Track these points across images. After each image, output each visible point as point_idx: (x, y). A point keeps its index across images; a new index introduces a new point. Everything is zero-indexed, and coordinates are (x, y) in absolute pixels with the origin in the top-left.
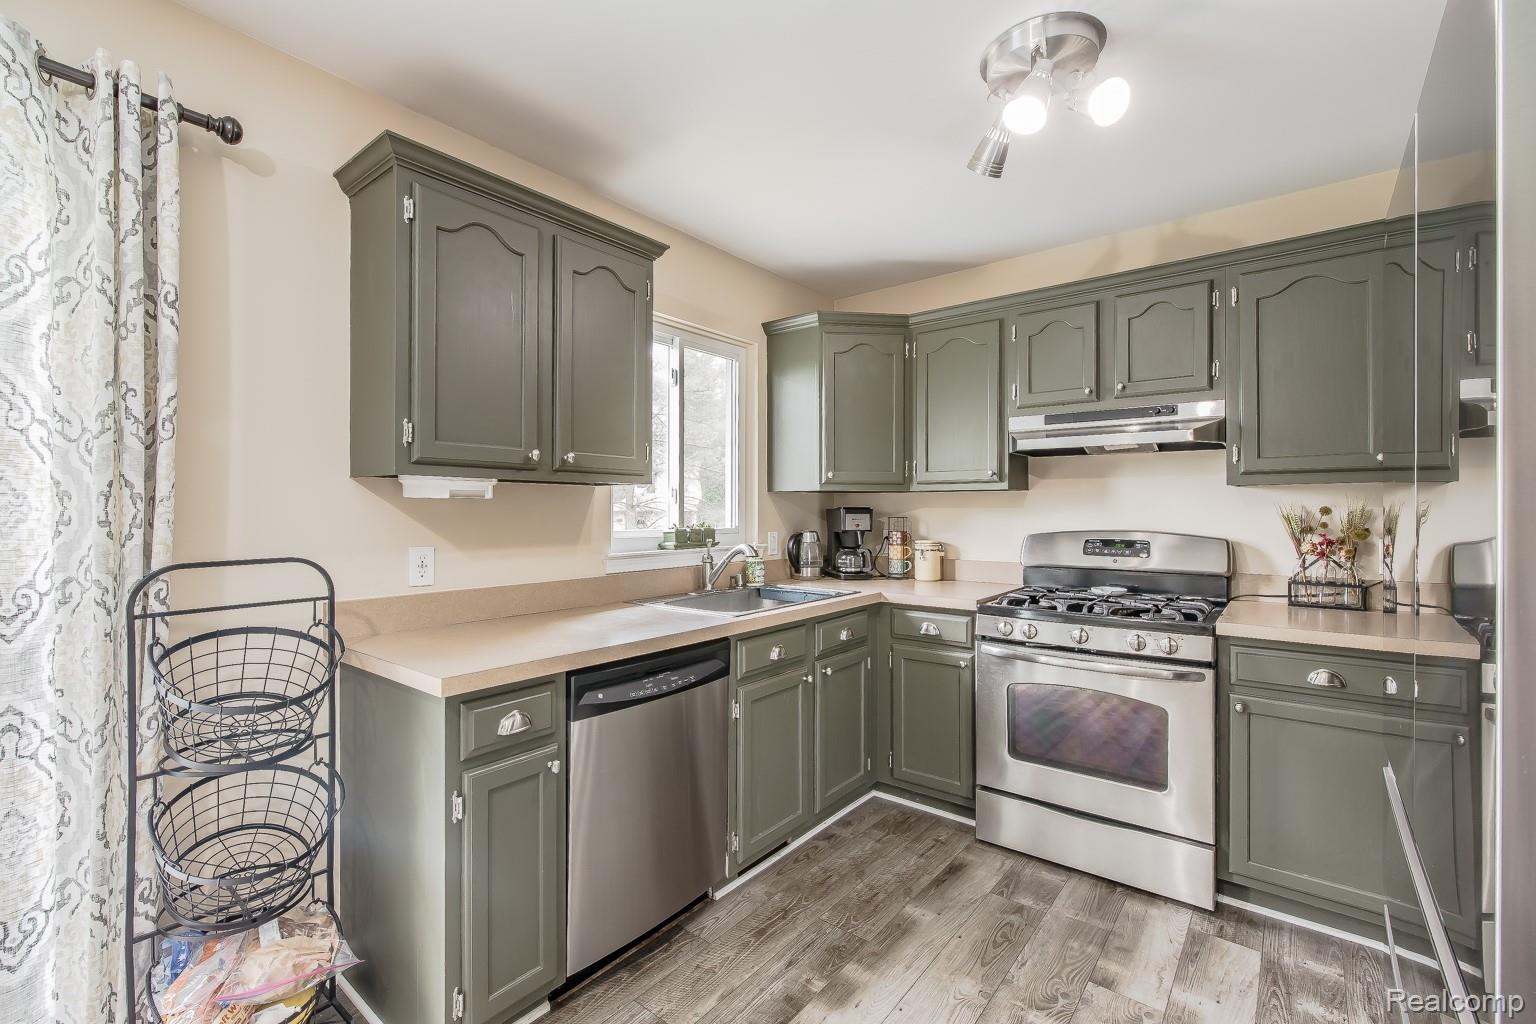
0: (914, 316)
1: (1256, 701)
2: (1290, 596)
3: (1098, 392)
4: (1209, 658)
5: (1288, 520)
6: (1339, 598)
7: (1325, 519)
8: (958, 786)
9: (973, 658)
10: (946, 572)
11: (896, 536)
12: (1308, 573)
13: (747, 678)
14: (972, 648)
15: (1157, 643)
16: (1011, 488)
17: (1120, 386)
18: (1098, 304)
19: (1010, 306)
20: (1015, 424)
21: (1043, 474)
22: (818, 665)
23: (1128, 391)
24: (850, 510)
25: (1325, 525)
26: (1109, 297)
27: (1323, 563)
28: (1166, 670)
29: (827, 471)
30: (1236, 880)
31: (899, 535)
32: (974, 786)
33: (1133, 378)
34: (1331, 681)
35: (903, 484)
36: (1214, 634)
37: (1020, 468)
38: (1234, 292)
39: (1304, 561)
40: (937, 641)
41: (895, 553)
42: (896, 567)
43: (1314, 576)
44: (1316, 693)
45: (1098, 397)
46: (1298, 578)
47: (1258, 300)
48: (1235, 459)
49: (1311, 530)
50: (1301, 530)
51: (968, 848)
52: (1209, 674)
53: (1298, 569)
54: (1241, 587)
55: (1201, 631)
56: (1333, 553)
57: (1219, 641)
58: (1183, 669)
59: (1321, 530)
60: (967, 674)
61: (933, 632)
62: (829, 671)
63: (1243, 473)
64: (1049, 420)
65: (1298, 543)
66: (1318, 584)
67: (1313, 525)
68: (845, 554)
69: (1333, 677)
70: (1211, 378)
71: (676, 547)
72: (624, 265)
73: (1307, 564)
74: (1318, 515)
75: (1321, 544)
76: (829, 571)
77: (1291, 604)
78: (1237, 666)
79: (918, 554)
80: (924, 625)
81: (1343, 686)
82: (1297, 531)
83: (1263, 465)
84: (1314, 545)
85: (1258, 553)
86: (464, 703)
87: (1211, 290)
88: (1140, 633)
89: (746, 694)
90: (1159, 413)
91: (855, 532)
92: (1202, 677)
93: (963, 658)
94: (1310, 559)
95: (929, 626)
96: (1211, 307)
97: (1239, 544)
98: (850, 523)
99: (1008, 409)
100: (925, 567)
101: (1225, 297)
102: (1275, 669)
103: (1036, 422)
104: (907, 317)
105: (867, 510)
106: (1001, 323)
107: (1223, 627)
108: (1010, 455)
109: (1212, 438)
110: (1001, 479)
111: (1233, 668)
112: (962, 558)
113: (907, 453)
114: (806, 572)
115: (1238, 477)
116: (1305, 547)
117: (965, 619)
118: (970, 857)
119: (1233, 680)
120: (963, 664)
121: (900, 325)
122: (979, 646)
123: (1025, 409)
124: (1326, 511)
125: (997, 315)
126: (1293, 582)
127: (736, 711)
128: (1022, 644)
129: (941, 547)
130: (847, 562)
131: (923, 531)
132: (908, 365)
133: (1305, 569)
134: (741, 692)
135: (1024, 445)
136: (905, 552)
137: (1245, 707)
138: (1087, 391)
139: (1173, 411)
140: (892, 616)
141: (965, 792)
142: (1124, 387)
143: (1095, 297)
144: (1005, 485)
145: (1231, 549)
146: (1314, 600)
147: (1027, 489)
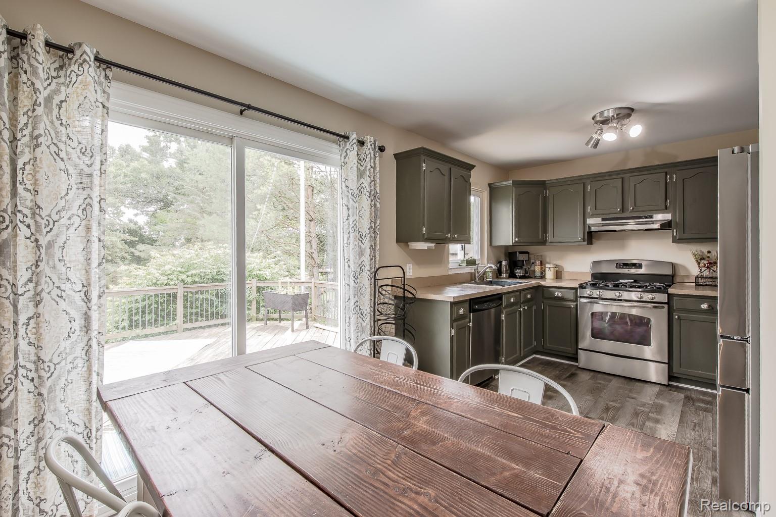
0: (548, 180)
1: (683, 315)
2: (696, 282)
3: (623, 210)
4: (666, 301)
5: (695, 255)
6: (714, 283)
7: (709, 255)
8: (570, 350)
9: (577, 305)
10: (558, 275)
11: (538, 262)
12: (702, 274)
13: (507, 307)
14: (576, 301)
15: (648, 296)
16: (588, 244)
17: (631, 208)
18: (623, 179)
19: (588, 178)
20: (590, 221)
21: (598, 239)
22: (522, 305)
23: (634, 210)
24: (521, 253)
25: (709, 257)
26: (626, 176)
27: (708, 270)
28: (650, 305)
29: (516, 238)
30: (676, 375)
31: (539, 262)
32: (577, 349)
33: (637, 205)
34: (709, 307)
35: (544, 242)
36: (667, 293)
37: (591, 237)
38: (674, 176)
39: (701, 270)
40: (562, 299)
41: (538, 269)
42: (538, 274)
43: (705, 275)
44: (704, 311)
45: (623, 212)
46: (699, 276)
47: (683, 180)
48: (675, 234)
49: (703, 259)
50: (700, 259)
51: (576, 370)
52: (666, 306)
53: (699, 273)
54: (677, 279)
55: (663, 293)
56: (712, 267)
57: (669, 295)
58: (657, 305)
59: (708, 259)
60: (574, 311)
61: (560, 295)
62: (526, 308)
63: (678, 239)
64: (603, 220)
65: (699, 264)
66: (706, 278)
67: (704, 257)
68: (518, 269)
69: (709, 306)
70: (666, 206)
71: (466, 265)
72: (463, 172)
73: (702, 270)
74: (706, 253)
75: (707, 264)
76: (512, 275)
77: (696, 285)
78: (676, 303)
79: (547, 269)
80: (556, 293)
81: (713, 309)
82: (698, 259)
83: (685, 236)
84: (705, 264)
85: (684, 268)
86: (454, 304)
87: (666, 175)
88: (641, 293)
89: (506, 312)
90: (646, 218)
91: (523, 261)
92: (663, 307)
93: (573, 305)
94: (703, 269)
95: (558, 294)
96: (666, 181)
97: (676, 264)
98: (521, 257)
99: (587, 215)
100: (550, 274)
101: (671, 178)
102: (690, 304)
103: (598, 220)
104: (545, 181)
105: (527, 253)
106: (584, 184)
107: (671, 291)
108: (588, 232)
109: (666, 226)
110: (584, 241)
111: (674, 305)
112: (565, 270)
113: (545, 231)
114: (504, 275)
115: (675, 240)
116: (701, 265)
117: (573, 291)
118: (577, 372)
119: (675, 308)
120: (572, 306)
121: (542, 184)
122: (579, 300)
123: (593, 216)
124: (709, 252)
125: (582, 181)
126: (697, 278)
127: (503, 317)
128: (597, 298)
129: (556, 266)
130: (519, 272)
131: (548, 260)
132: (545, 199)
133: (701, 273)
134: (504, 311)
135: (593, 229)
136: (542, 268)
137: (679, 317)
138: (619, 210)
139: (651, 217)
140: (543, 291)
141: (574, 352)
142: (633, 209)
143: (622, 176)
144: (586, 243)
145: (673, 266)
146: (704, 284)
147: (592, 244)
